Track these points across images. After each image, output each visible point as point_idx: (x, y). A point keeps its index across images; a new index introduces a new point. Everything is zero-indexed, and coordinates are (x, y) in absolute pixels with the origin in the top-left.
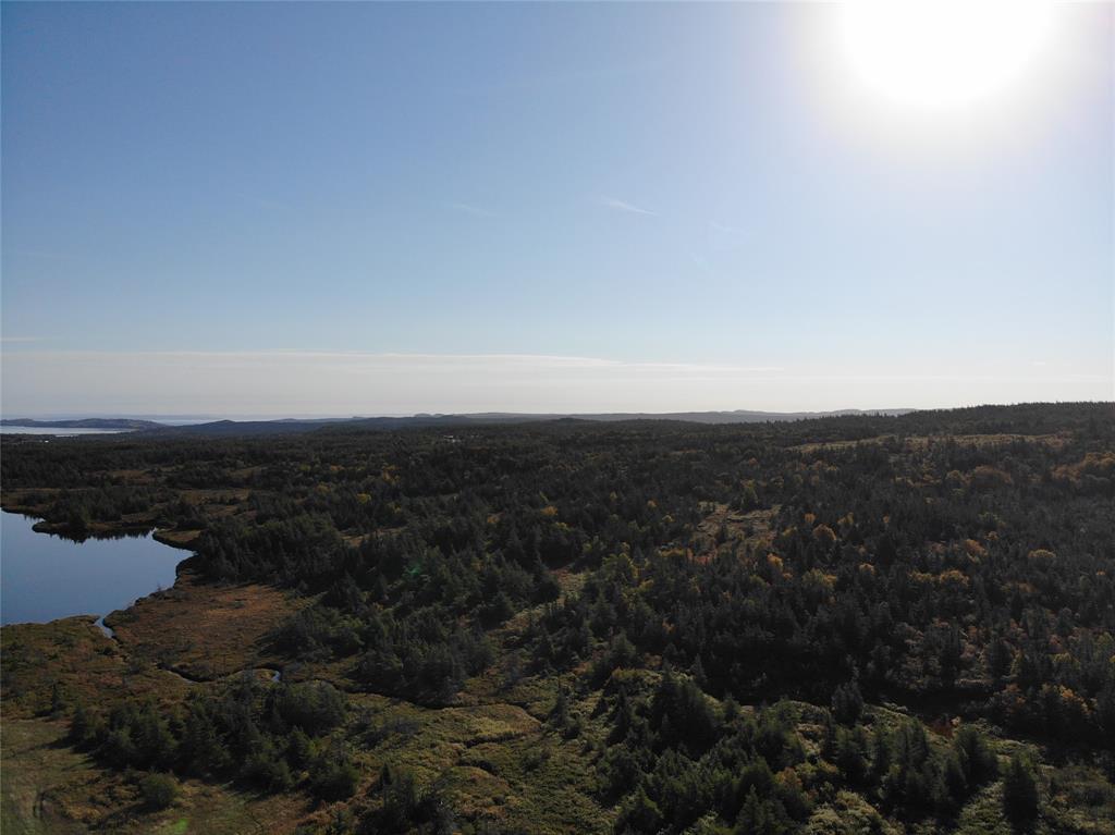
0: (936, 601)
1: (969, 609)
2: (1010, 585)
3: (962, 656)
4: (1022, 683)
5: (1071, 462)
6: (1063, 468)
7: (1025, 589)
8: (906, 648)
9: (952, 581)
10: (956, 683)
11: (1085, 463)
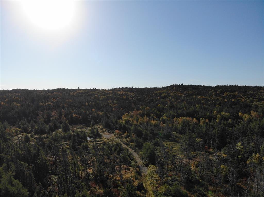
0: (45, 108)
1: (53, 109)
2: (62, 105)
3: (52, 115)
4: (65, 116)
5: (74, 92)
6: (73, 93)
7: (65, 105)
8: (38, 115)
9: (49, 104)
10: (50, 119)
11: (77, 92)
